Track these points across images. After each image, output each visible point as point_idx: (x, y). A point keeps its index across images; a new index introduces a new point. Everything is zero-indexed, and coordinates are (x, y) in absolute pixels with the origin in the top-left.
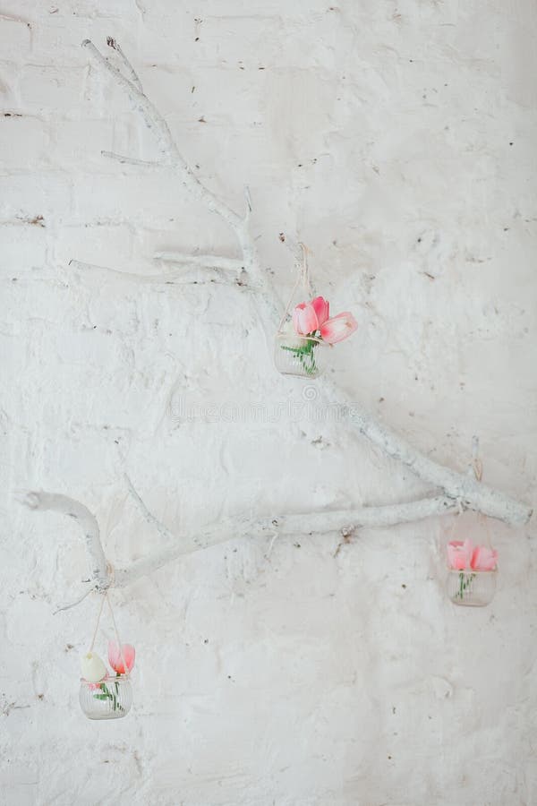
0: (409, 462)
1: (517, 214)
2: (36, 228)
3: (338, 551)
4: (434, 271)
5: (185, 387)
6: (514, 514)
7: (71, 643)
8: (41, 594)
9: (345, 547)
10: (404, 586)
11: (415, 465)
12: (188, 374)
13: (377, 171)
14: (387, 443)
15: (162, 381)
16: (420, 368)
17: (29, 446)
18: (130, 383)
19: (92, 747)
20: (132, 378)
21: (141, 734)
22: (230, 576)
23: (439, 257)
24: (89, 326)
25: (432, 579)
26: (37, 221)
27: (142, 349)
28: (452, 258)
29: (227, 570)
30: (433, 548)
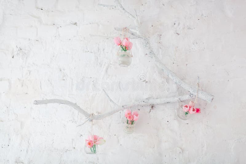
0: (180, 84)
1: (202, 15)
2: (75, 26)
3: (150, 111)
4: (179, 33)
5: (111, 67)
6: (207, 99)
7: (82, 134)
8: (75, 121)
9: (152, 110)
10: (168, 121)
11: (181, 85)
12: (111, 63)
13: (164, 5)
14: (173, 79)
15: (105, 65)
16: (174, 60)
17: (72, 83)
18: (97, 66)
19: (86, 162)
20: (97, 64)
21: (98, 159)
22: (121, 117)
23: (180, 29)
24: (87, 51)
25: (176, 120)
26: (75, 24)
27: (100, 57)
28: (184, 28)
29: (121, 116)
30: (176, 111)
